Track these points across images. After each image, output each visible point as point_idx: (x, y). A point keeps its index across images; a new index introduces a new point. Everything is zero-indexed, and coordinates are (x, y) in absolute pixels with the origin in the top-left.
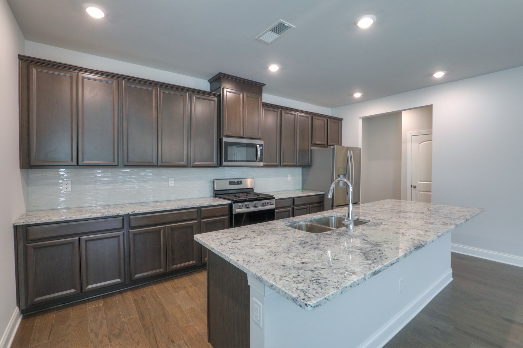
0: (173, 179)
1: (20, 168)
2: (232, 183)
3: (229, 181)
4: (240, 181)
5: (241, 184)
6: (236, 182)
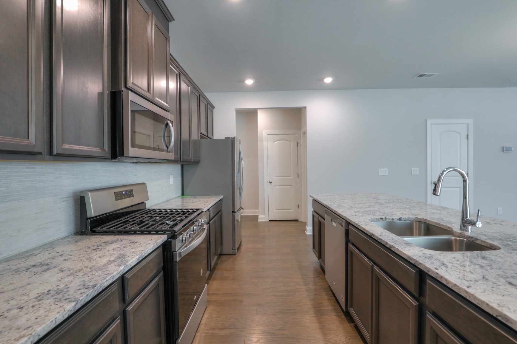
2: (119, 196)
3: (115, 193)
4: (130, 190)
5: (132, 195)
6: (124, 193)
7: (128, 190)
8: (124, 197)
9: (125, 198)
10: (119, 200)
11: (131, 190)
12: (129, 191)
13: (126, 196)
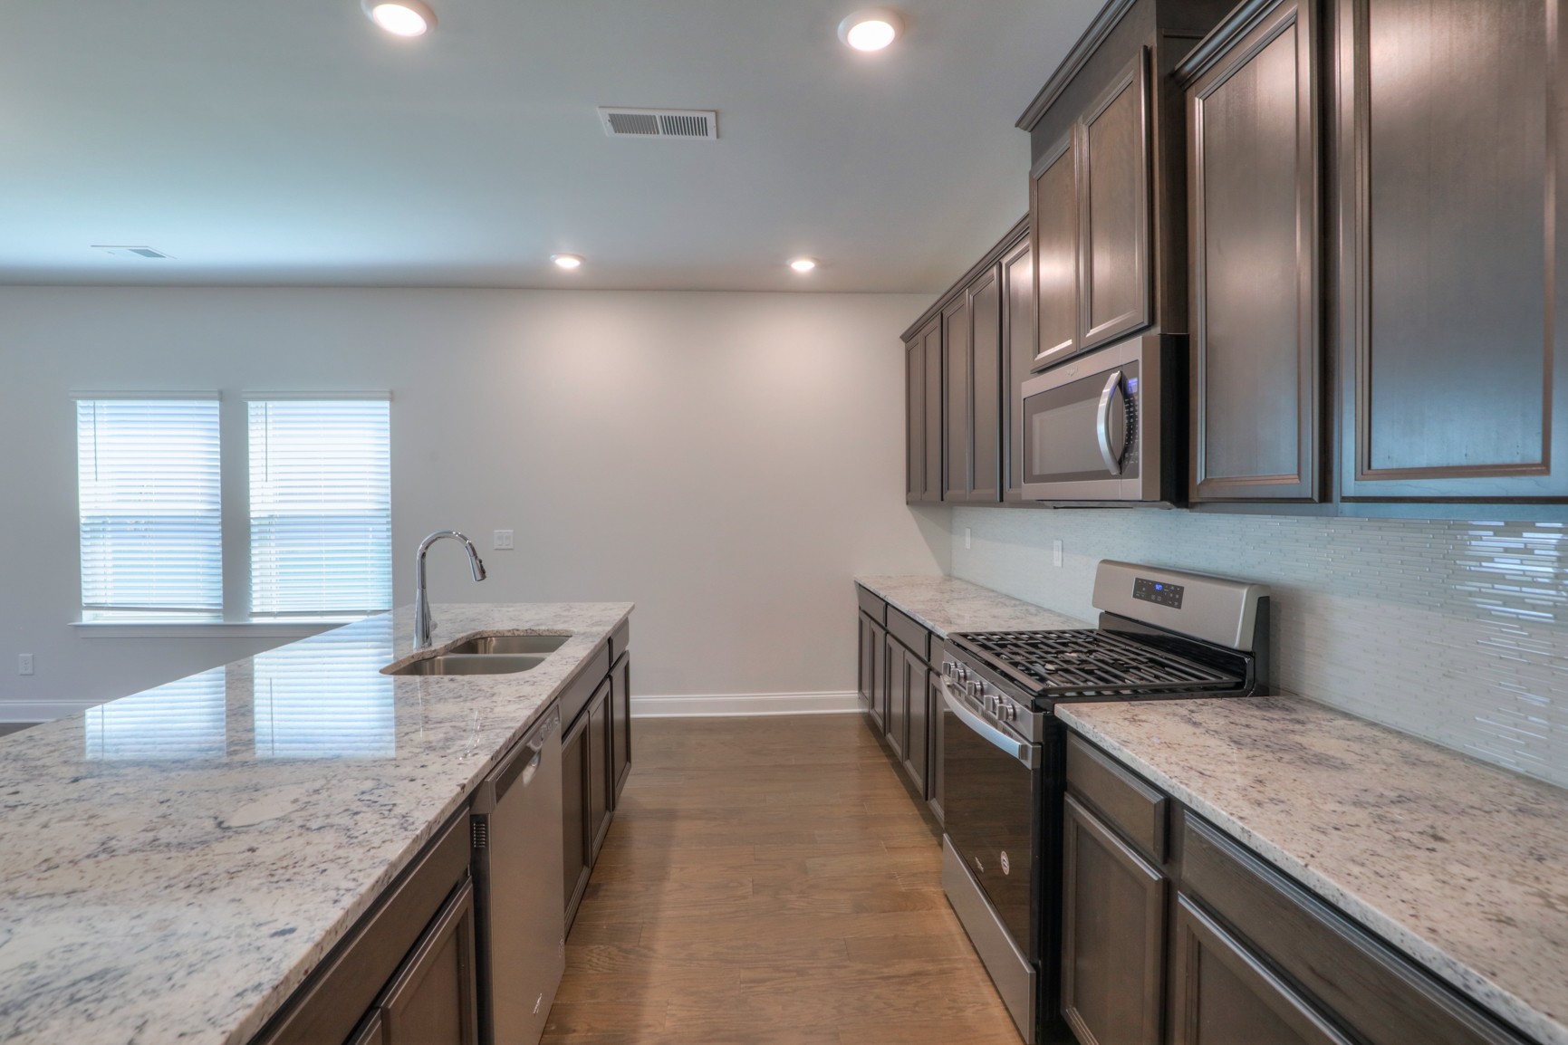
1: (907, 503)
2: (1144, 589)
3: (1137, 579)
4: (1176, 587)
5: (1176, 604)
6: (1158, 587)
7: (1170, 586)
8: (1153, 597)
9: (1155, 601)
10: (1140, 598)
11: (1179, 587)
12: (1173, 588)
13: (1159, 599)
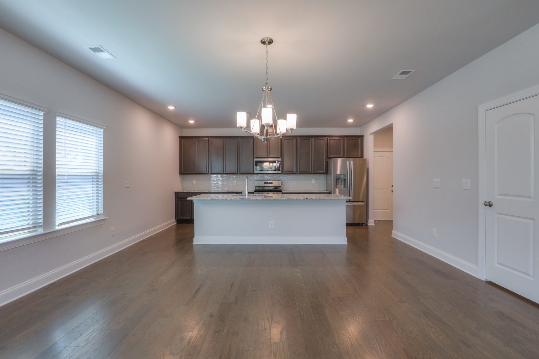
0: (235, 180)
1: (180, 174)
3: (264, 182)
6: (268, 182)
11: (272, 182)
